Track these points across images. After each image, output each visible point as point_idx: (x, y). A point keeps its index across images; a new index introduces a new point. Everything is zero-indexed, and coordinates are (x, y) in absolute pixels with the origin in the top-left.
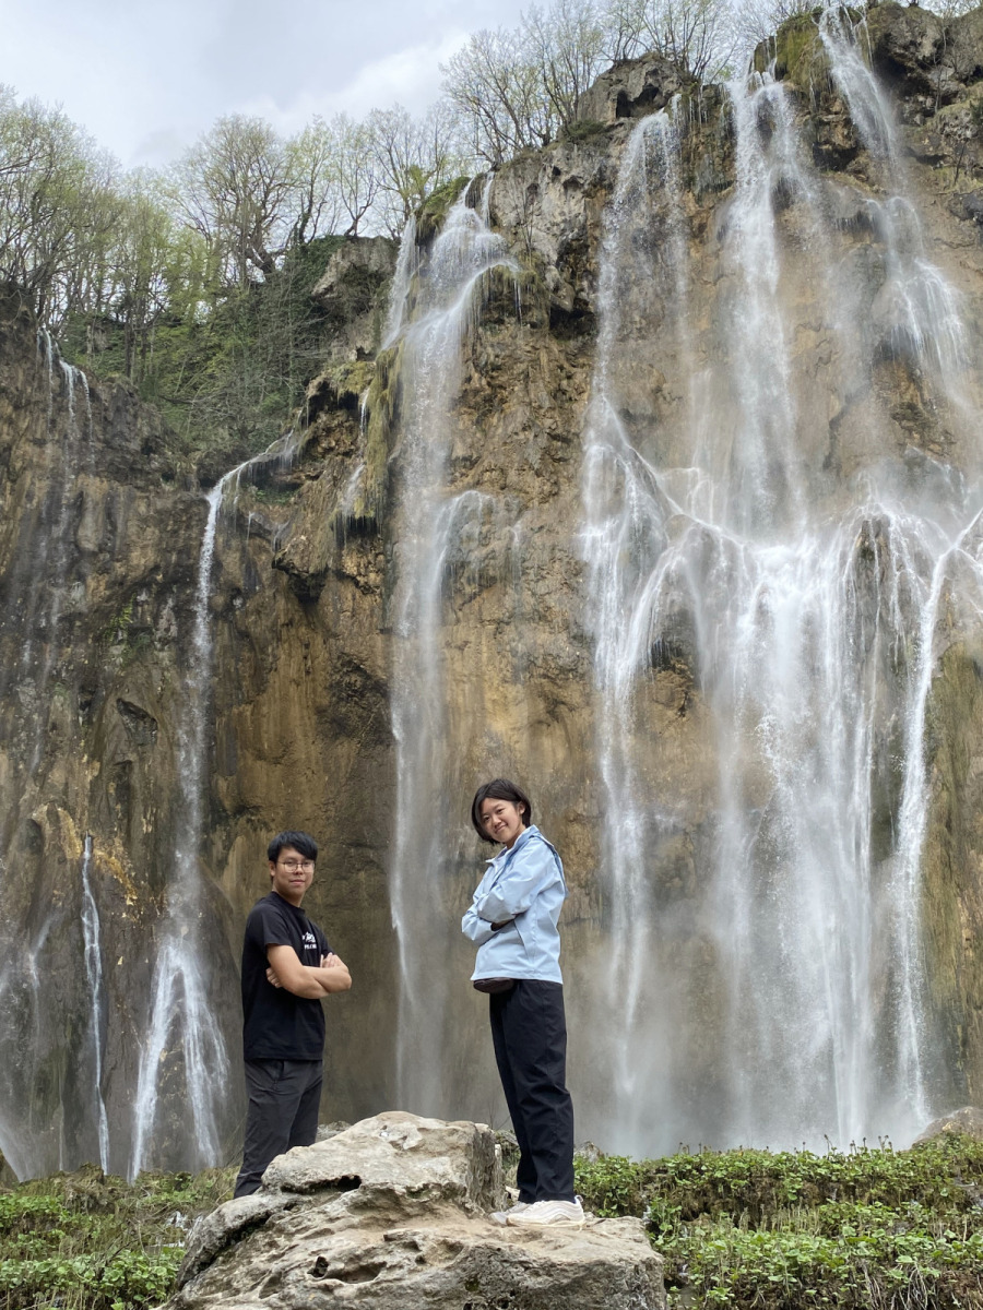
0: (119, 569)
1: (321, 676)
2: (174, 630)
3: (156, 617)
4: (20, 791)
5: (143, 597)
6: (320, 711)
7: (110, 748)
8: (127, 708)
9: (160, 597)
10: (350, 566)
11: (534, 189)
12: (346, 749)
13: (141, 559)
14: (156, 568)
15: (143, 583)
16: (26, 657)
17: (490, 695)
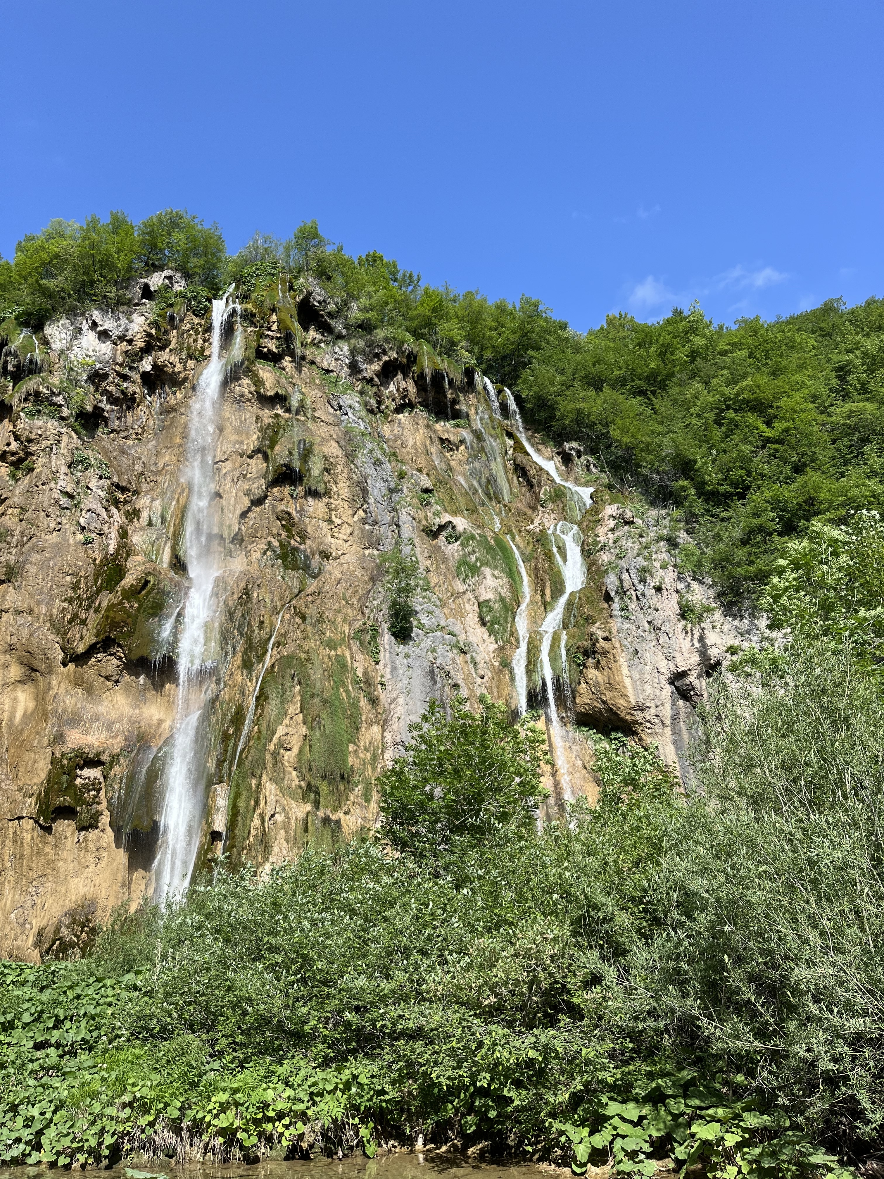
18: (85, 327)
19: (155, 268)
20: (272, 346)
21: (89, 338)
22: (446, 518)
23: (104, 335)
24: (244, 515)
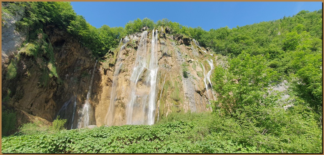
0: (85, 66)
1: (106, 79)
2: (90, 74)
3: (88, 72)
4: (69, 89)
5: (87, 70)
6: (105, 83)
7: (81, 85)
8: (83, 81)
9: (89, 70)
10: (110, 69)
11: (134, 36)
12: (108, 87)
13: (88, 66)
14: (89, 67)
15: (88, 68)
16: (72, 75)
17: (123, 82)
18: (135, 35)
19: (144, 26)
20: (162, 36)
21: (135, 37)
22: (190, 59)
23: (137, 36)
24: (159, 60)
